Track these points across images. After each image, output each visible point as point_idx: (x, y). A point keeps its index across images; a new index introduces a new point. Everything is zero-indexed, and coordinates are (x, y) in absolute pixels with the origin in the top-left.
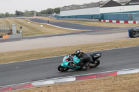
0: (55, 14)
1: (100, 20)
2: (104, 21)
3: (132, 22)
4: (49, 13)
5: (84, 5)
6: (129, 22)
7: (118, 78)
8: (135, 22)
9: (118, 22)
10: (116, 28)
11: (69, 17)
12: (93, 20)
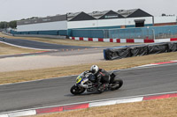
0: (10, 29)
1: (68, 38)
2: (73, 39)
3: (108, 40)
4: (3, 28)
5: (48, 18)
6: (104, 40)
7: (90, 112)
8: (111, 41)
9: (90, 40)
10: (87, 47)
11: (29, 33)
12: (59, 36)
